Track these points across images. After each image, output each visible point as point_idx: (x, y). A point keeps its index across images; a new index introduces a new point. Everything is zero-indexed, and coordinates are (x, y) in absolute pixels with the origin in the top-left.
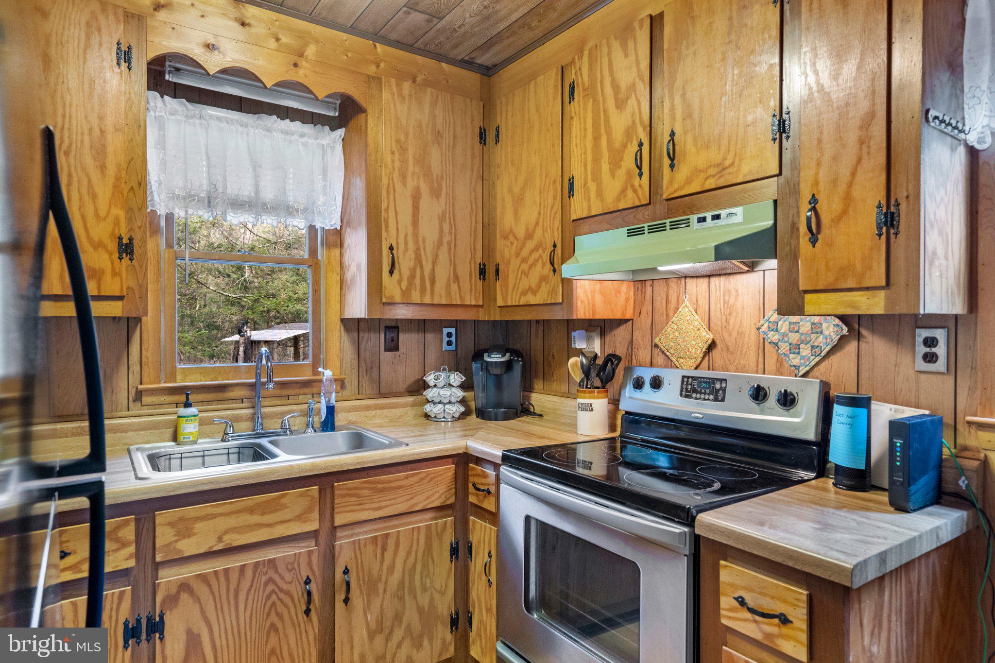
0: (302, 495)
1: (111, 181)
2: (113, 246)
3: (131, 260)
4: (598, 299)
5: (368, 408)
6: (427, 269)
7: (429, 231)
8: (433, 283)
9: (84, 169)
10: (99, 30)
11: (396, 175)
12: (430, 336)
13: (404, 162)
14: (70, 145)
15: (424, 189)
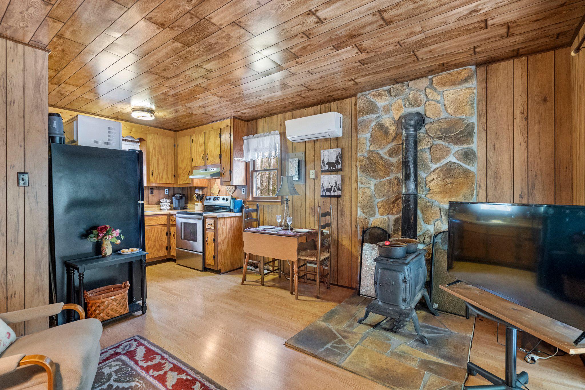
4: (199, 182)
6: (161, 175)
7: (161, 167)
8: (162, 178)
11: (153, 155)
12: (161, 191)
13: (155, 152)
15: (160, 158)
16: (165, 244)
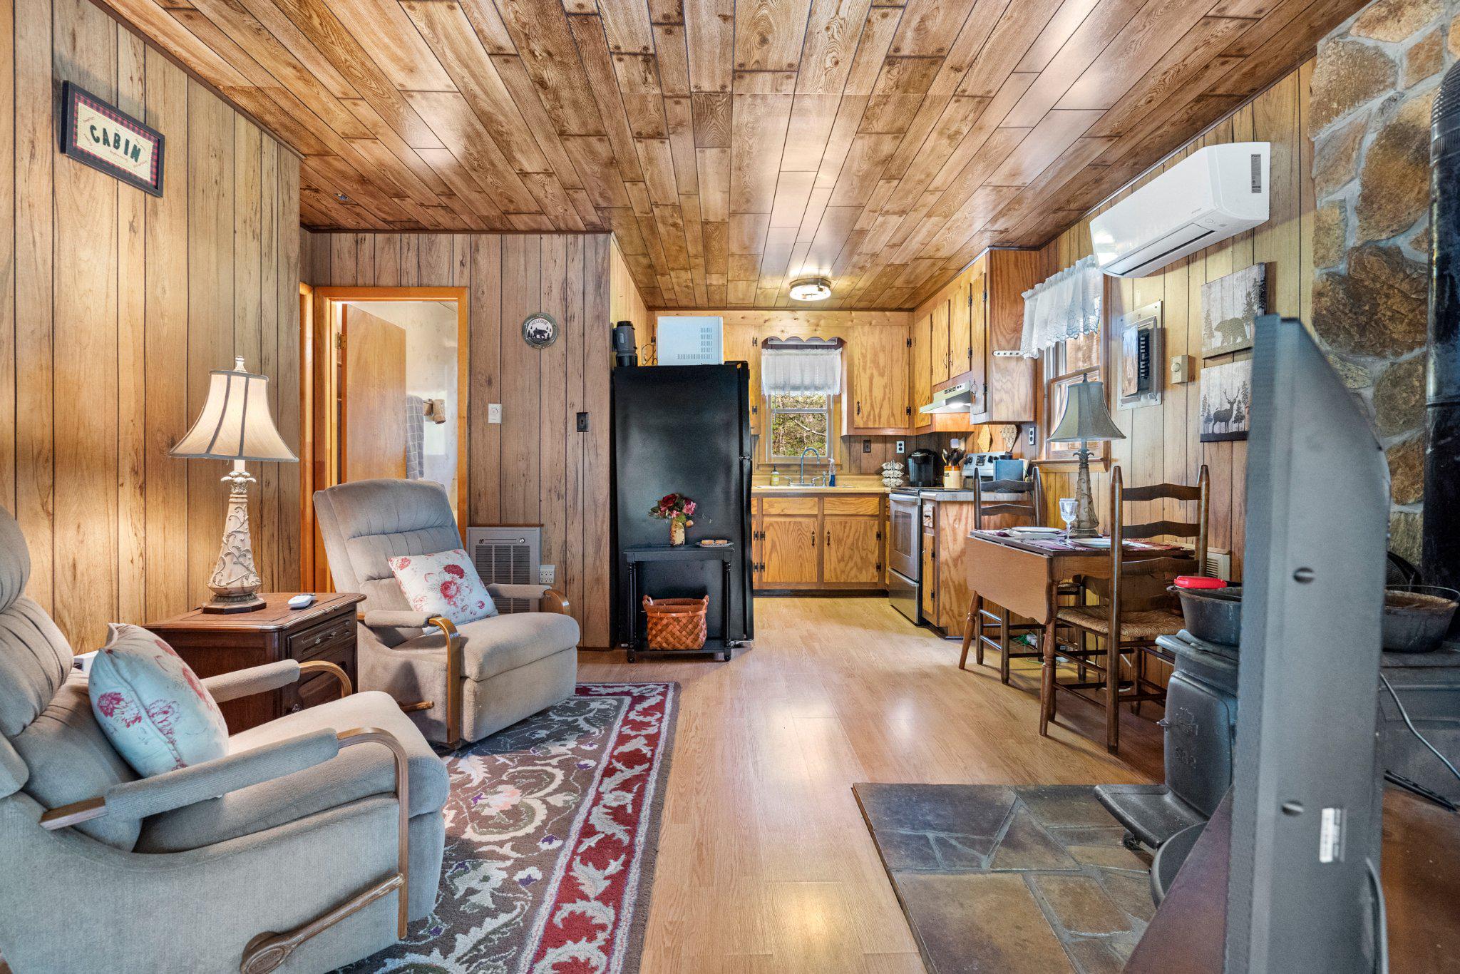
0: (811, 500)
4: (949, 422)
5: (853, 479)
6: (877, 411)
7: (878, 393)
8: (880, 418)
11: (862, 368)
12: (889, 445)
13: (865, 363)
15: (876, 373)
16: (874, 558)
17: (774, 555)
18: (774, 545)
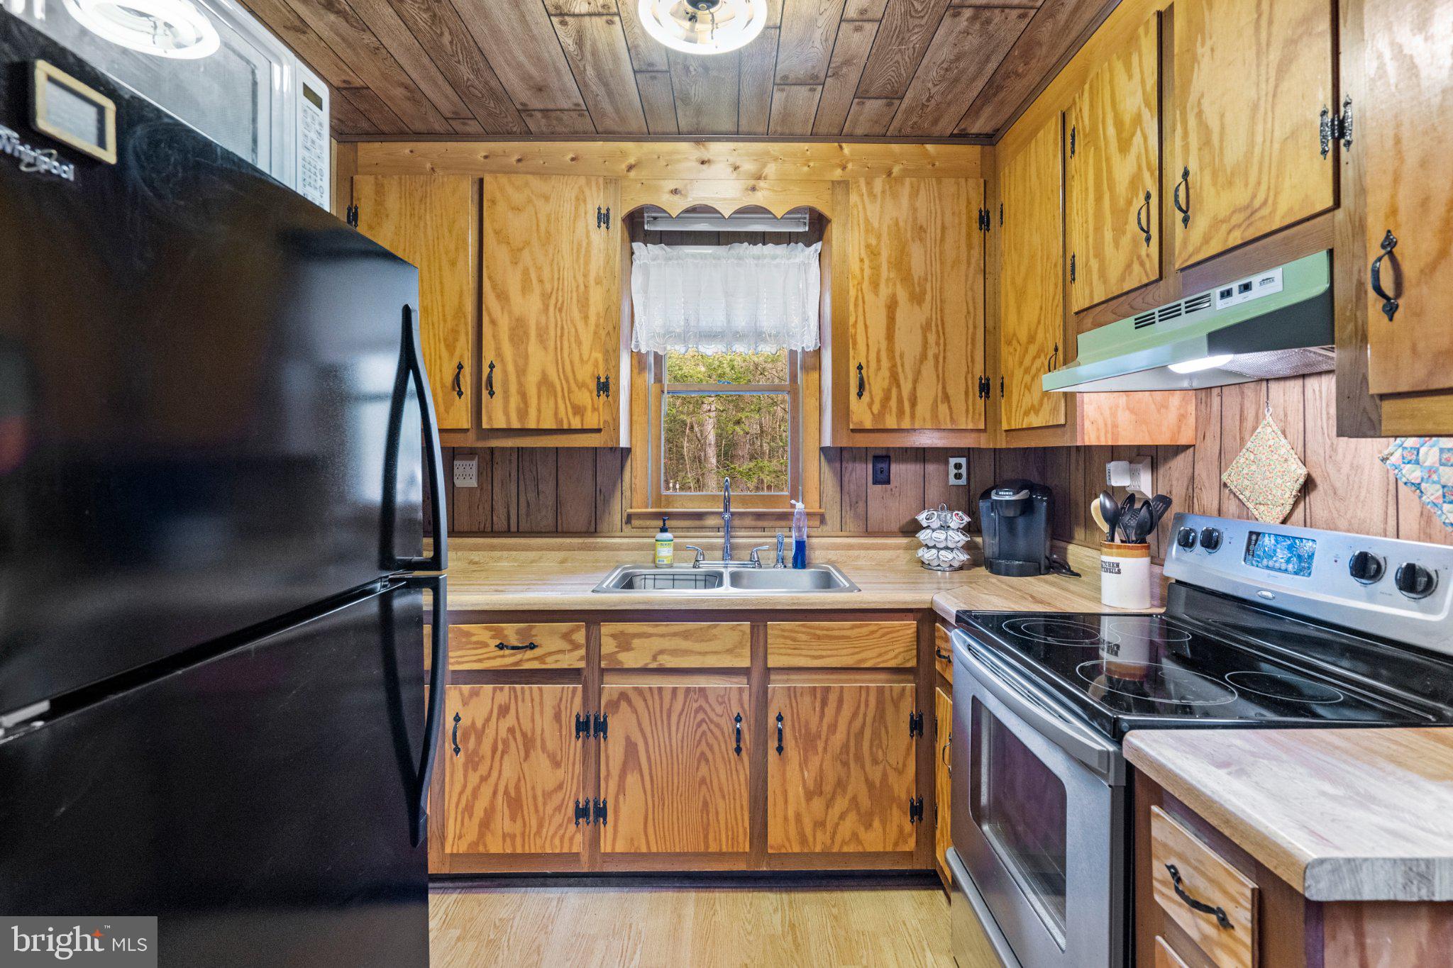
0: (733, 628)
1: (592, 328)
2: (593, 386)
3: (607, 396)
5: (850, 547)
6: (906, 388)
7: (908, 342)
8: (913, 404)
9: (572, 321)
10: (585, 201)
11: (866, 285)
12: (931, 468)
13: (876, 268)
14: (563, 302)
15: (902, 296)
16: (904, 786)
17: (632, 779)
18: (631, 747)
